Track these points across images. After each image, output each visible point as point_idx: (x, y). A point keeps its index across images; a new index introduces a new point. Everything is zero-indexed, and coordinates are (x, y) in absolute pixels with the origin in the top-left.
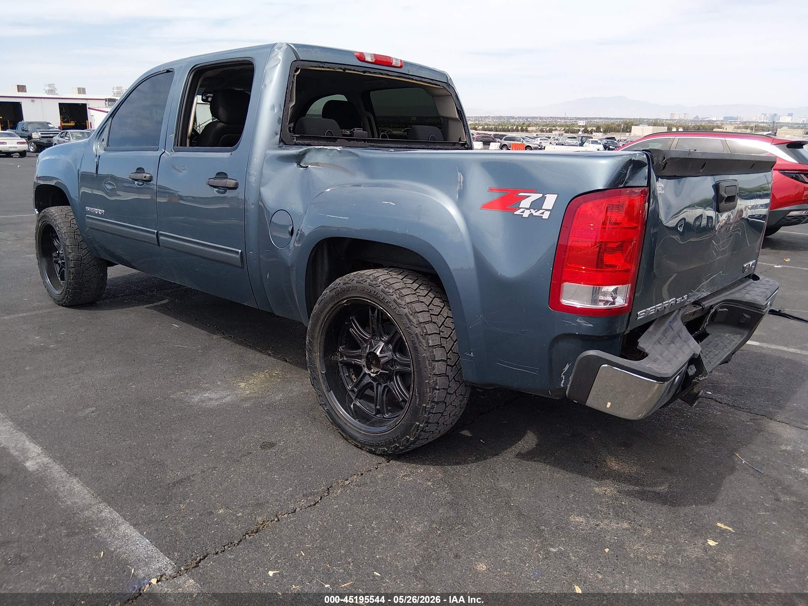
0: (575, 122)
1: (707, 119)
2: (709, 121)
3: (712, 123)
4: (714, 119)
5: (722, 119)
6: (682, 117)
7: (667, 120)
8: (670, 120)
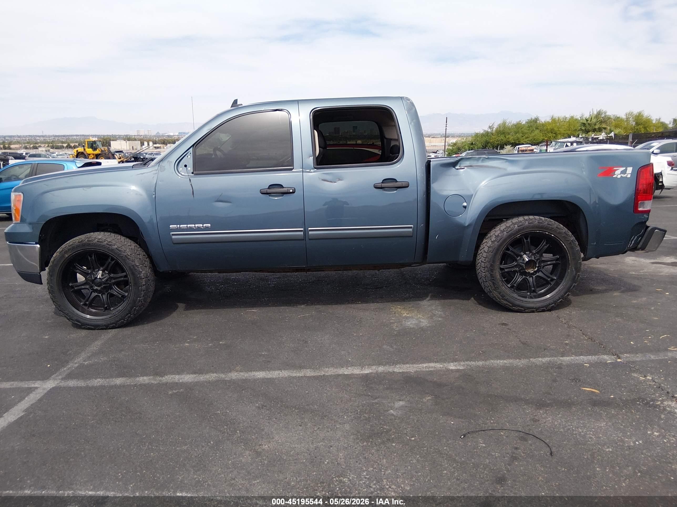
0: (54, 139)
1: (166, 134)
2: (169, 136)
3: (171, 137)
4: (172, 134)
5: (177, 134)
6: (146, 133)
7: (135, 136)
8: (138, 135)
